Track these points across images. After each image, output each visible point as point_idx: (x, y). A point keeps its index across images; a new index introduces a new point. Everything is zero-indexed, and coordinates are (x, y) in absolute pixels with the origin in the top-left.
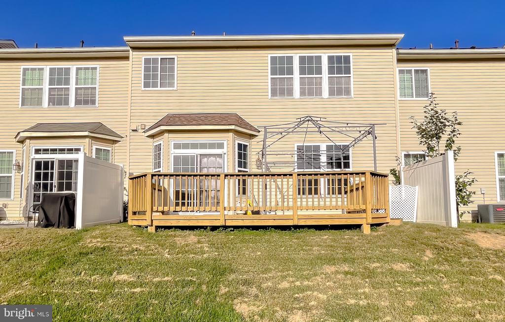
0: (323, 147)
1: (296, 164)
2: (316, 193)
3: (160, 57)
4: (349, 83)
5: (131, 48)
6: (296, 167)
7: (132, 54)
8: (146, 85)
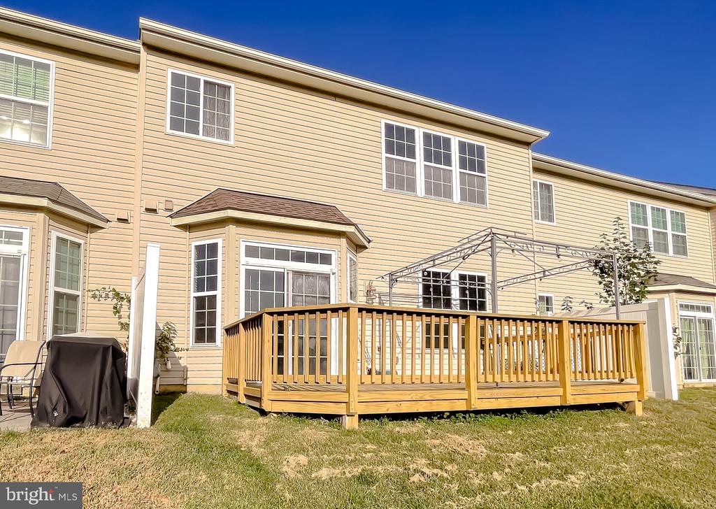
0: (455, 276)
1: (421, 300)
2: (446, 346)
3: (202, 79)
4: (482, 186)
5: (144, 44)
6: (422, 304)
7: (145, 58)
8: (176, 125)
